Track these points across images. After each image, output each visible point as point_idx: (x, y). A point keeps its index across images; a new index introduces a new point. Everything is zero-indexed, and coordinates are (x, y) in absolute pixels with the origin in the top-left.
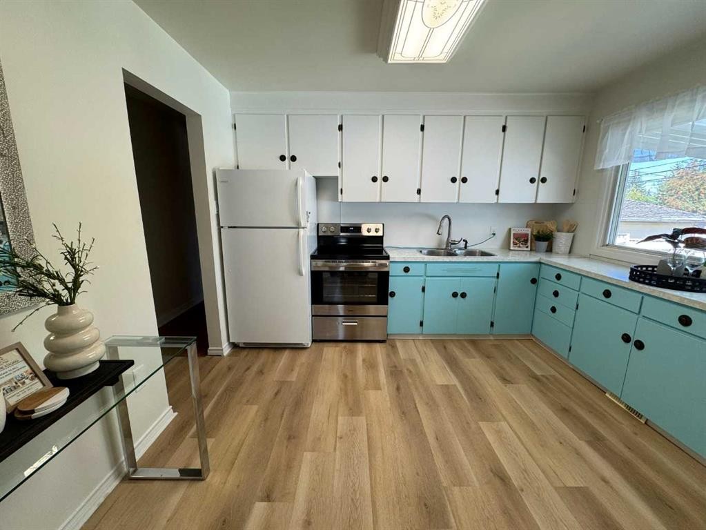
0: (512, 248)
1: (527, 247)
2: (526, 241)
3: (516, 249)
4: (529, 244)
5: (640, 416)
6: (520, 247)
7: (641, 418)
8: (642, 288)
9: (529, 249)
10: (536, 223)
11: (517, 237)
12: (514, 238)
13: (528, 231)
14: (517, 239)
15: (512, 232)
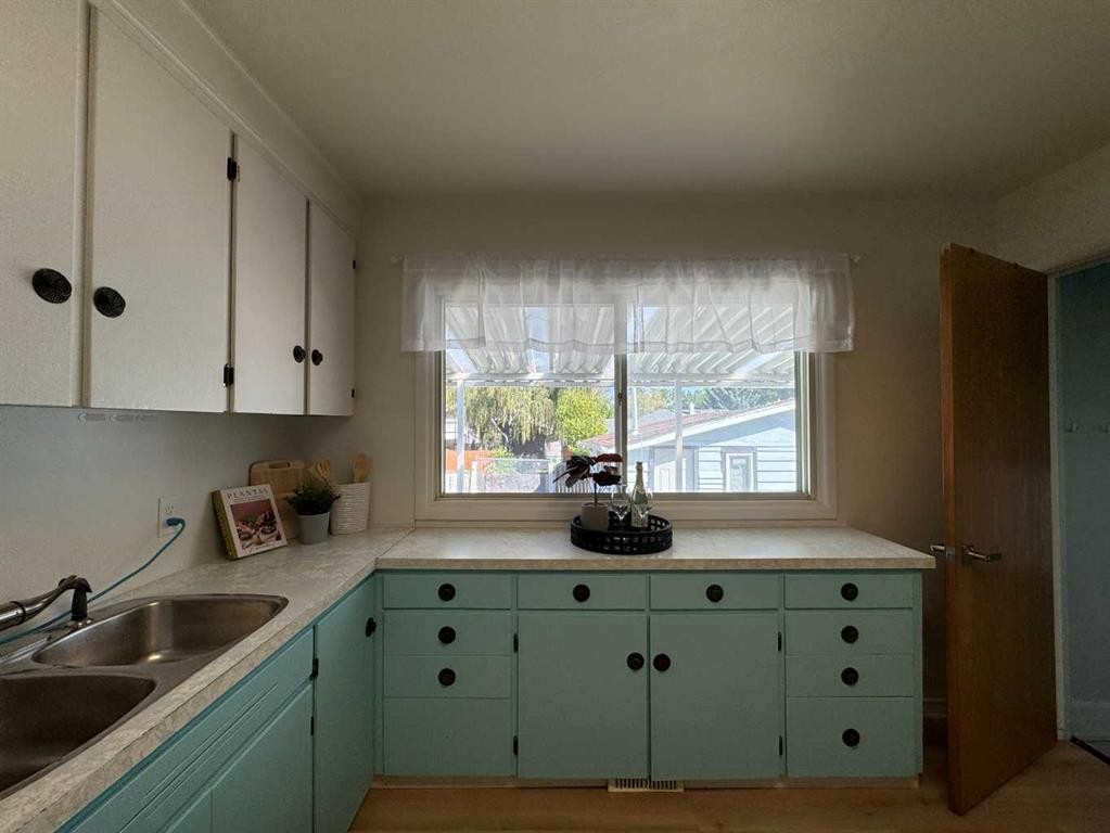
0: (241, 553)
1: (279, 538)
2: (270, 521)
3: (255, 550)
4: (280, 527)
5: (673, 784)
6: (260, 543)
7: (675, 788)
8: (646, 562)
9: (283, 542)
10: (272, 467)
11: (246, 514)
12: (237, 521)
13: (264, 492)
14: (245, 522)
15: (228, 503)
